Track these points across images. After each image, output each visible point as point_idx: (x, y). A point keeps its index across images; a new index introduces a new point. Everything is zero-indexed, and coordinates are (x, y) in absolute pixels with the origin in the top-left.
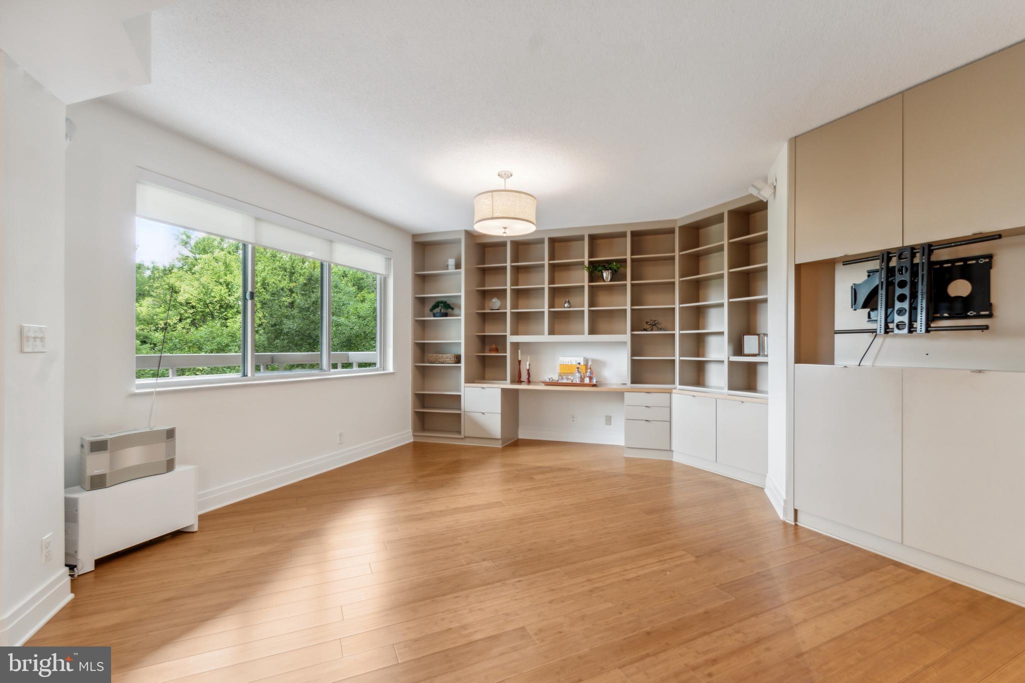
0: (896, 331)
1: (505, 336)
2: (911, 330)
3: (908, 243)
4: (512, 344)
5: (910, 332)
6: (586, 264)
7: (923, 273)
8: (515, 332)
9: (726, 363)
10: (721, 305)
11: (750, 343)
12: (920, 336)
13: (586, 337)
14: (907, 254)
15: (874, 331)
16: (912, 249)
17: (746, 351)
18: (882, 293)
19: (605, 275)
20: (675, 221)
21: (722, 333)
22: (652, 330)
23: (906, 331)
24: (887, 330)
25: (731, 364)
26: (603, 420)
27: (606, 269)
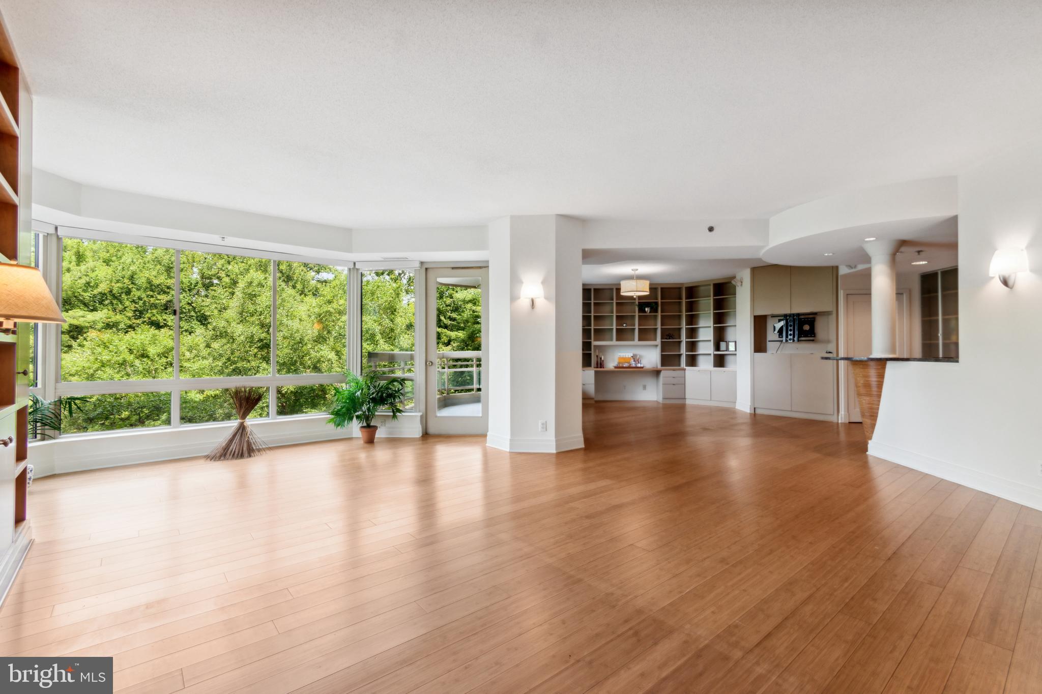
0: (789, 341)
1: (591, 342)
2: (794, 341)
3: (792, 312)
4: (595, 346)
5: (793, 341)
6: (637, 303)
7: (797, 322)
8: (596, 340)
9: (712, 355)
10: (710, 327)
11: (723, 345)
12: (796, 343)
13: (636, 342)
14: (792, 316)
15: (782, 341)
16: (793, 314)
17: (721, 349)
18: (784, 328)
19: (646, 309)
20: (682, 284)
21: (710, 341)
22: (669, 339)
23: (792, 341)
24: (786, 341)
25: (715, 355)
26: (641, 388)
27: (648, 307)
